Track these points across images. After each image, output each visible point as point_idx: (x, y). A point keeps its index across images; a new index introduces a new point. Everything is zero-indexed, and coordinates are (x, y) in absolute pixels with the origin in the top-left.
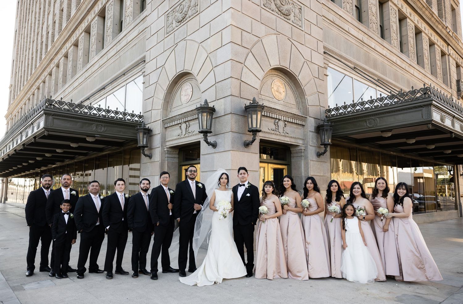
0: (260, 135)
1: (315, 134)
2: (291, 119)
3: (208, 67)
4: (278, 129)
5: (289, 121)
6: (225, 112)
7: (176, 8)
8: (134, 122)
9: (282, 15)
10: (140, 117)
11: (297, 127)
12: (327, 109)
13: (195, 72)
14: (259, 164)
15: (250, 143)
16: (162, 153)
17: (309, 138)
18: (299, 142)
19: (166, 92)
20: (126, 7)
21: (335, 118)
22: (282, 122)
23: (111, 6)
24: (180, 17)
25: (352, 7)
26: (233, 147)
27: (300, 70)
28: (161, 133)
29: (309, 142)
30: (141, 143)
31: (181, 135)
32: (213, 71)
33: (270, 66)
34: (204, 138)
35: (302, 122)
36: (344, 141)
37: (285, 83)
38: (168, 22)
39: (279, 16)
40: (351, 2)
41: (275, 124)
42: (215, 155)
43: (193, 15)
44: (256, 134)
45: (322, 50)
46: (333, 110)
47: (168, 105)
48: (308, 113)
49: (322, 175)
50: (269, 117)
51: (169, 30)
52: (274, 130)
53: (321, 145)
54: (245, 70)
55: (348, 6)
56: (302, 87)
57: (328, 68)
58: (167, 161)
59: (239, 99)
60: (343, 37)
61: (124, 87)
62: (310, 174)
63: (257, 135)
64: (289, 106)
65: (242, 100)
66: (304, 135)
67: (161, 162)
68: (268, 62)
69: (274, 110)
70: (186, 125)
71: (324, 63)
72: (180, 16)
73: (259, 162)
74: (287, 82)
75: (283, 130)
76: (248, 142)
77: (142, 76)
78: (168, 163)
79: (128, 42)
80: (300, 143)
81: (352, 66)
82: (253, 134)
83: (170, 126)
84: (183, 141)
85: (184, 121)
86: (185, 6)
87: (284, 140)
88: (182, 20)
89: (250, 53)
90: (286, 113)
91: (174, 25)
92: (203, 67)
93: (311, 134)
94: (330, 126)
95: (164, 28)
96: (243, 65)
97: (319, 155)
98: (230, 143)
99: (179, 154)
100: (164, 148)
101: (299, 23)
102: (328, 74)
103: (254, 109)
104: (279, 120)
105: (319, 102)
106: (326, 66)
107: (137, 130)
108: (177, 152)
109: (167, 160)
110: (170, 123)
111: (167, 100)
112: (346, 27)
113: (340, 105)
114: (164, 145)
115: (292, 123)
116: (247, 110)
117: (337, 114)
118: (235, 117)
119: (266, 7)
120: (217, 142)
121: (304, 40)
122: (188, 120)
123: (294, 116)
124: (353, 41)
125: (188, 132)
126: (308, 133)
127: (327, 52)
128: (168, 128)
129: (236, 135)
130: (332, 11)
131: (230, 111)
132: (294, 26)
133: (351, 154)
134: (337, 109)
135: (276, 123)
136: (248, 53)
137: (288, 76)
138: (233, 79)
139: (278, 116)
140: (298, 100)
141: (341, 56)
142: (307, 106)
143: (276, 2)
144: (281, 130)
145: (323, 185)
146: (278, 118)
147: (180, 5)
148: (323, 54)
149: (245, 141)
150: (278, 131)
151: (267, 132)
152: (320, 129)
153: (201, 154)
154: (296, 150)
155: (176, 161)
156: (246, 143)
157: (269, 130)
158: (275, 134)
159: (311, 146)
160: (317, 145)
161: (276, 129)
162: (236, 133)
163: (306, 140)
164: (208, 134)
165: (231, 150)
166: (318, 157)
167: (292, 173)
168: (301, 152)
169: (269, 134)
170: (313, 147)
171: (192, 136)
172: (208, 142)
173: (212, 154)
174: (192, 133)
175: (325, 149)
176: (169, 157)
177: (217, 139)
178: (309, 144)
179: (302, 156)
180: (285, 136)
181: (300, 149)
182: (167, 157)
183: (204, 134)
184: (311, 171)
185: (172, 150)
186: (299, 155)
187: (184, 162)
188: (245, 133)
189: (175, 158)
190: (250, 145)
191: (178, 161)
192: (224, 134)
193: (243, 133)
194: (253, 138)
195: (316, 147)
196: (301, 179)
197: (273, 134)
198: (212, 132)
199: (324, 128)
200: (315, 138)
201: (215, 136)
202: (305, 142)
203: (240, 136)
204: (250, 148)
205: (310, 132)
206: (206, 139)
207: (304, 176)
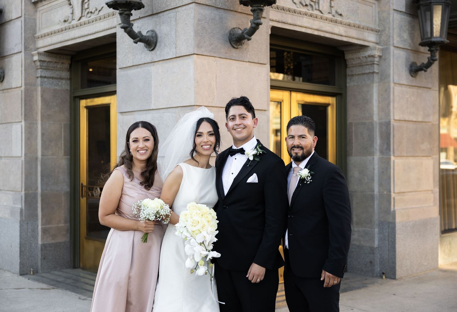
0: (271, 17)
1: (406, 18)
4: (318, 3)
14: (268, 94)
15: (246, 36)
16: (28, 67)
17: (393, 30)
18: (366, 38)
26: (198, 46)
28: (23, 16)
29: (391, 39)
31: (70, 20)
34: (123, 22)
42: (153, 68)
44: (262, 10)
49: (420, 119)
52: (306, 5)
53: (422, 44)
58: (39, 88)
62: (392, 117)
63: (264, 14)
66: (380, 20)
67: (26, 90)
73: (269, 87)
75: (328, 4)
76: (240, 32)
78: (44, 92)
80: (369, 39)
82: (254, 11)
84: (76, 36)
87: (331, 31)
93: (397, 17)
97: (415, 70)
98: (192, 34)
99: (71, 69)
100: (33, 56)
108: (67, 65)
109: (41, 85)
114: (32, 47)
120: (158, 32)
125: (88, 10)
126: (391, 16)
128: (40, 5)
129: (207, 12)
144: (324, 5)
145: (423, 143)
149: (233, 30)
150: (318, 9)
151: (289, 10)
152: (422, 4)
153: (118, 67)
154: (359, 58)
155: (63, 87)
156: (234, 36)
157: (295, 3)
158: (309, 14)
159: (396, 48)
160: (410, 46)
161: (312, 4)
162: (207, 7)
163: (385, 33)
164: (133, 12)
165: (194, 54)
166: (413, 75)
167: (348, 116)
168: (371, 64)
169: (295, 14)
170: (401, 50)
171: (96, 22)
172: (134, 32)
173: (146, 65)
174: (97, 12)
175: (433, 54)
176: (45, 77)
177: (157, 25)
178: (391, 43)
179: (373, 73)
180: (333, 21)
181: (369, 56)
182: (41, 77)
183: (121, 12)
184: (395, 110)
185: (54, 60)
186: (367, 71)
187: (84, 88)
188: (232, 9)
189: (61, 79)
190: (246, 40)
191: (69, 88)
192: (177, 10)
193: (226, 8)
194: (254, 20)
195: (407, 51)
196: (371, 130)
197: (306, 14)
198: (143, 7)
199: (431, 3)
200: (407, 27)
201: (151, 16)
202: (384, 38)
203: (218, 16)
204: (246, 48)
205: (395, 11)
206: (127, 25)
207: (378, 121)
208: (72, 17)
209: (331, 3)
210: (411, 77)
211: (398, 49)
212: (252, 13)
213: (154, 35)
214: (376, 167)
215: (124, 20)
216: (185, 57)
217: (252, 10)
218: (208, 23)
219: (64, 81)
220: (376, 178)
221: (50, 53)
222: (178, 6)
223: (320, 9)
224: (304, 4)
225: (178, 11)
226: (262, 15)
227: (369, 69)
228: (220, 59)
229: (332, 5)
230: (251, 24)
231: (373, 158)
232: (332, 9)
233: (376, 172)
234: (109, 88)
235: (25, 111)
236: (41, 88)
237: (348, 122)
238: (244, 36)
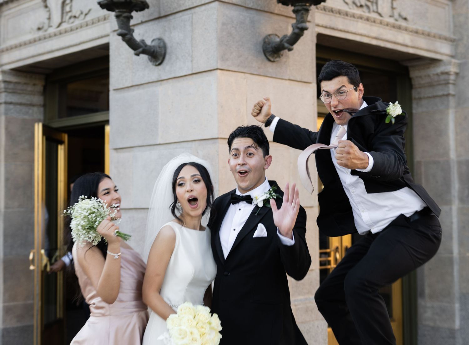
4: (377, 3)
14: (315, 123)
15: (286, 45)
18: (438, 50)
26: (223, 58)
31: (46, 27)
34: (121, 27)
42: (160, 89)
44: (307, 11)
52: (361, 6)
58: (3, 118)
66: (455, 26)
75: (389, 5)
76: (278, 40)
78: (9, 122)
82: (296, 12)
84: (54, 48)
87: (394, 40)
98: (215, 42)
99: (45, 92)
108: (39, 88)
109: (6, 114)
120: (167, 40)
125: (70, 14)
129: (234, 13)
144: (384, 6)
149: (269, 37)
150: (375, 10)
151: (339, 12)
153: (111, 87)
154: (429, 76)
155: (35, 115)
156: (270, 45)
157: (347, 3)
158: (365, 17)
161: (369, 4)
162: (234, 7)
163: (463, 43)
164: (134, 14)
165: (217, 69)
168: (445, 84)
169: (346, 17)
171: (82, 29)
172: (134, 40)
173: (150, 85)
174: (82, 16)
176: (11, 103)
177: (165, 31)
179: (448, 95)
180: (396, 26)
181: (443, 73)
182: (6, 103)
183: (118, 14)
185: (22, 80)
186: (440, 93)
187: (62, 117)
188: (266, 9)
189: (32, 105)
190: (286, 51)
191: (42, 118)
192: (193, 10)
193: (259, 8)
194: (298, 24)
196: (446, 170)
197: (361, 18)
198: (148, 7)
201: (158, 20)
202: (461, 49)
203: (248, 19)
206: (126, 32)
207: (455, 159)
208: (49, 23)
209: (392, 4)
212: (294, 15)
213: (162, 44)
214: (455, 220)
215: (122, 24)
216: (204, 74)
217: (294, 11)
218: (236, 28)
219: (35, 109)
220: (455, 235)
221: (19, 71)
222: (195, 5)
223: (380, 11)
224: (359, 4)
225: (195, 13)
226: (307, 17)
227: (442, 90)
228: (251, 76)
229: (394, 6)
230: (294, 29)
231: (451, 209)
233: (455, 226)
236: (6, 118)
237: (415, 161)
238: (283, 45)
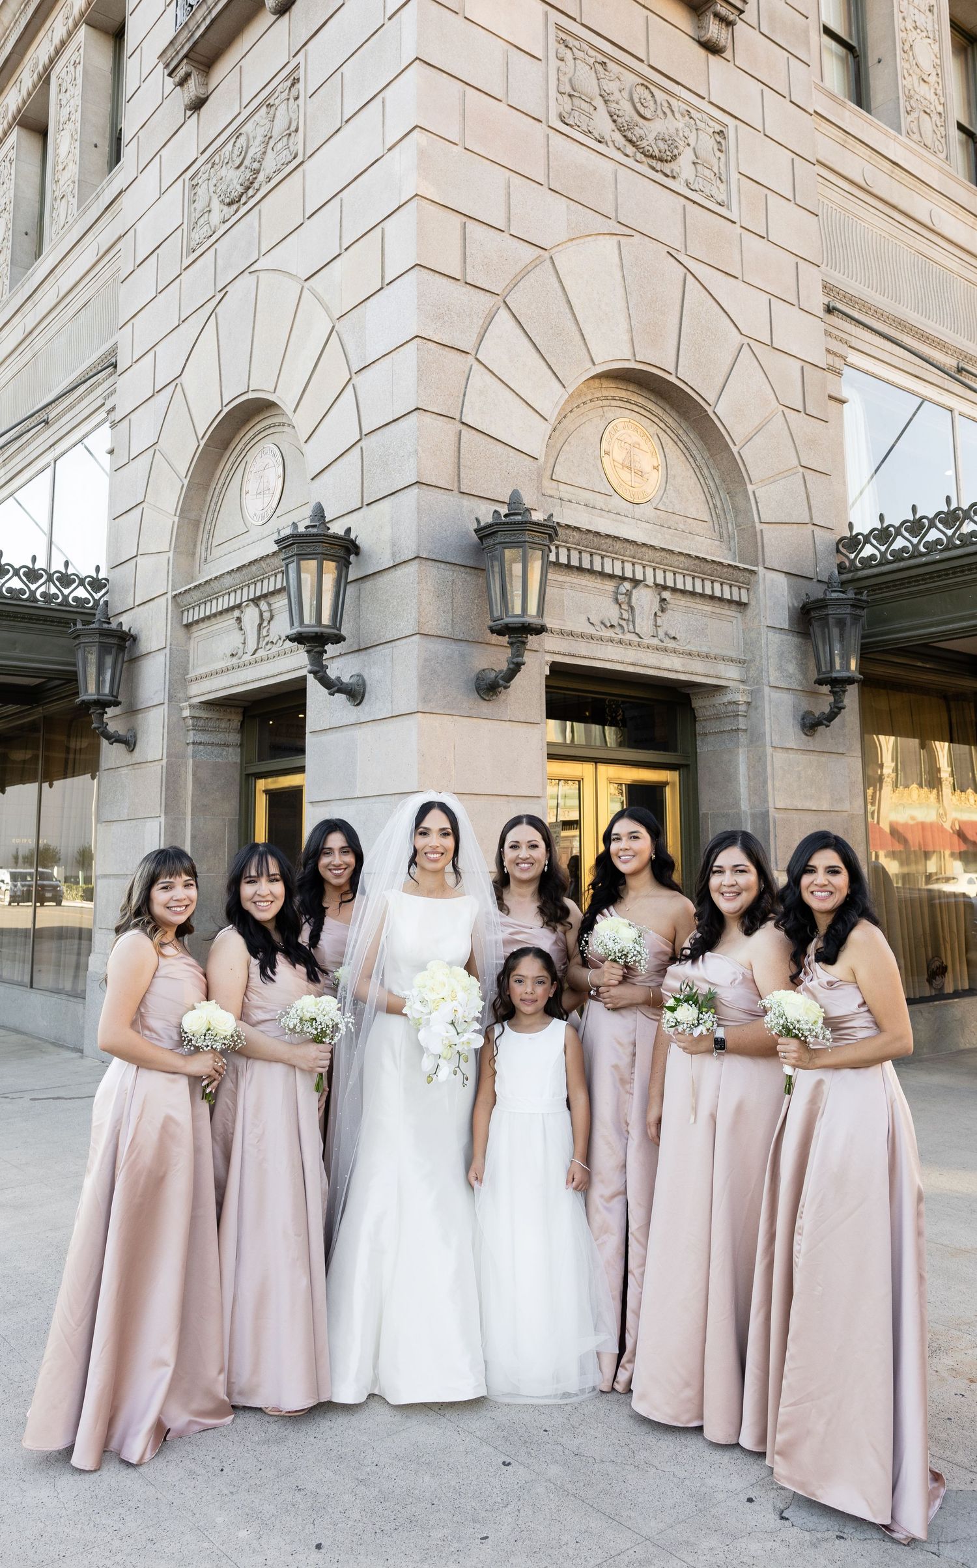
0: (547, 648)
1: (792, 640)
2: (689, 580)
3: (334, 372)
4: (633, 622)
5: (680, 586)
6: (393, 555)
7: (223, 150)
8: (71, 606)
9: (639, 156)
10: (97, 584)
11: (718, 610)
12: (845, 538)
13: (285, 398)
14: (544, 769)
15: (501, 682)
16: (173, 728)
17: (768, 658)
18: (723, 674)
19: (186, 482)
20: (55, 165)
21: (875, 571)
22: (649, 590)
23: (7, 163)
24: (235, 182)
25: (943, 129)
26: (425, 699)
27: (722, 380)
28: (169, 648)
29: (764, 673)
30: (92, 689)
31: (240, 654)
32: (350, 388)
33: (590, 365)
34: (312, 664)
35: (735, 590)
36: (919, 664)
37: (662, 434)
38: (193, 206)
39: (630, 162)
40: (940, 109)
41: (616, 600)
42: (359, 733)
43: (280, 170)
44: (524, 643)
45: (817, 301)
46: (867, 540)
47: (196, 535)
48: (760, 553)
50: (591, 571)
51: (197, 236)
52: (612, 626)
53: (820, 682)
54: (479, 378)
55: (927, 124)
56: (735, 449)
57: (847, 371)
58: (190, 762)
59: (453, 499)
60: (910, 247)
61: (49, 471)
62: (771, 805)
63: (533, 646)
64: (681, 526)
65: (466, 502)
66: (746, 644)
67: (170, 765)
68: (583, 347)
69: (609, 541)
70: (260, 611)
71: (828, 351)
72: (233, 179)
73: (546, 757)
74: (668, 430)
75: (651, 622)
76: (493, 675)
77: (108, 424)
78: (197, 767)
79: (61, 294)
80: (727, 676)
81: (950, 362)
82: (511, 644)
83: (203, 620)
84: (248, 679)
85: (252, 596)
86: (254, 138)
87: (658, 665)
88: (241, 196)
89: (503, 313)
90: (663, 554)
91: (215, 218)
92: (315, 375)
93: (775, 639)
94: (851, 605)
95: (180, 230)
96: (471, 359)
97: (811, 725)
98: (415, 681)
99: (242, 729)
100: (182, 709)
101: (714, 192)
102: (845, 393)
103: (512, 539)
104: (636, 582)
105: (810, 508)
106: (838, 363)
107: (74, 638)
108: (236, 723)
109: (194, 757)
110: (202, 606)
111: (193, 515)
112: (920, 206)
113: (894, 519)
114: (180, 695)
115: (693, 594)
116: (489, 542)
117: (883, 554)
118: (434, 571)
119: (571, 126)
120: (366, 677)
121: (738, 258)
122: (265, 591)
123: (701, 565)
124: (954, 264)
125: (267, 639)
126: (764, 636)
127: (839, 306)
128: (195, 628)
129: (438, 647)
130: (858, 146)
131: (414, 547)
132: (695, 202)
133: (954, 721)
134: (884, 535)
135: (621, 598)
136: (495, 308)
137: (672, 406)
138: (427, 419)
139: (628, 566)
140: (719, 504)
141: (901, 325)
142: (758, 526)
143: (614, 105)
144: (644, 624)
146: (629, 574)
147: (234, 140)
148: (821, 313)
149: (483, 672)
150: (633, 631)
151: (582, 636)
152: (814, 617)
153: (308, 730)
154: (715, 706)
155: (230, 758)
156: (485, 682)
157: (592, 624)
158: (618, 640)
159: (775, 689)
160: (801, 685)
161: (623, 623)
162: (440, 639)
163: (755, 665)
164: (329, 647)
165: (418, 712)
166: (808, 734)
167: (700, 802)
168: (734, 716)
169: (592, 641)
170: (785, 691)
171: (279, 658)
172: (328, 678)
173: (349, 727)
174: (281, 642)
175: (837, 698)
176: (200, 743)
177: (365, 665)
178: (765, 681)
179: (738, 730)
180: (661, 648)
181: (729, 703)
182: (193, 743)
183: (310, 648)
184: (776, 792)
185: (215, 715)
186: (729, 728)
187: (263, 760)
188: (477, 640)
189: (226, 745)
190: (503, 688)
191: (239, 761)
192: (393, 643)
193: (469, 639)
194: (514, 658)
195: (797, 693)
197: (611, 640)
198: (344, 639)
199: (828, 615)
200: (794, 654)
201: (357, 653)
202: (753, 673)
203: (457, 652)
204: (505, 700)
205: (770, 629)
206: (318, 669)
207: (749, 811)
208: (244, 649)
209: (656, 621)
210: (804, 736)
211: (778, 690)
213: (361, 681)
215: (314, 659)
216: (404, 717)
217: (508, 643)
218: (441, 664)
219: (230, 749)
221: (210, 704)
222: (397, 637)
223: (638, 631)
224: (609, 625)
225: (396, 646)
226: (525, 649)
227: (731, 724)
228: (461, 718)
229: (658, 624)
230: (509, 664)
232: (658, 628)
234: (294, 762)
235: (166, 798)
236: (194, 761)
237: (701, 813)
238: (498, 682)
